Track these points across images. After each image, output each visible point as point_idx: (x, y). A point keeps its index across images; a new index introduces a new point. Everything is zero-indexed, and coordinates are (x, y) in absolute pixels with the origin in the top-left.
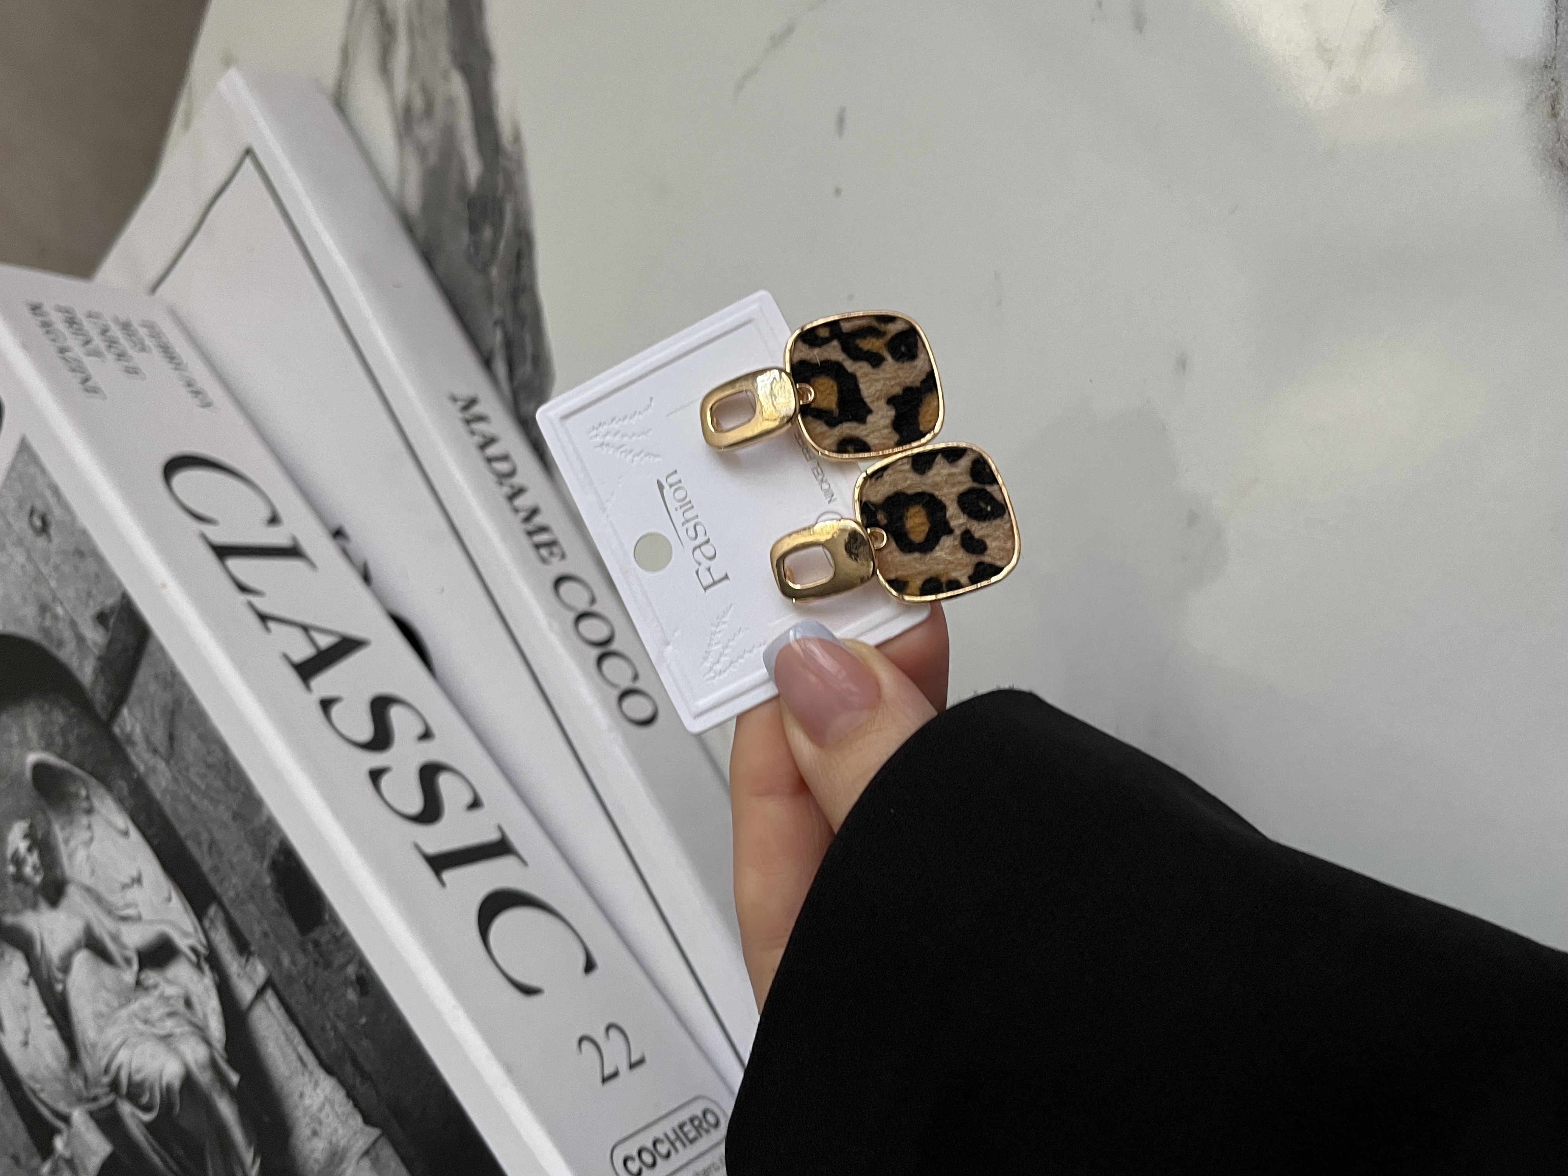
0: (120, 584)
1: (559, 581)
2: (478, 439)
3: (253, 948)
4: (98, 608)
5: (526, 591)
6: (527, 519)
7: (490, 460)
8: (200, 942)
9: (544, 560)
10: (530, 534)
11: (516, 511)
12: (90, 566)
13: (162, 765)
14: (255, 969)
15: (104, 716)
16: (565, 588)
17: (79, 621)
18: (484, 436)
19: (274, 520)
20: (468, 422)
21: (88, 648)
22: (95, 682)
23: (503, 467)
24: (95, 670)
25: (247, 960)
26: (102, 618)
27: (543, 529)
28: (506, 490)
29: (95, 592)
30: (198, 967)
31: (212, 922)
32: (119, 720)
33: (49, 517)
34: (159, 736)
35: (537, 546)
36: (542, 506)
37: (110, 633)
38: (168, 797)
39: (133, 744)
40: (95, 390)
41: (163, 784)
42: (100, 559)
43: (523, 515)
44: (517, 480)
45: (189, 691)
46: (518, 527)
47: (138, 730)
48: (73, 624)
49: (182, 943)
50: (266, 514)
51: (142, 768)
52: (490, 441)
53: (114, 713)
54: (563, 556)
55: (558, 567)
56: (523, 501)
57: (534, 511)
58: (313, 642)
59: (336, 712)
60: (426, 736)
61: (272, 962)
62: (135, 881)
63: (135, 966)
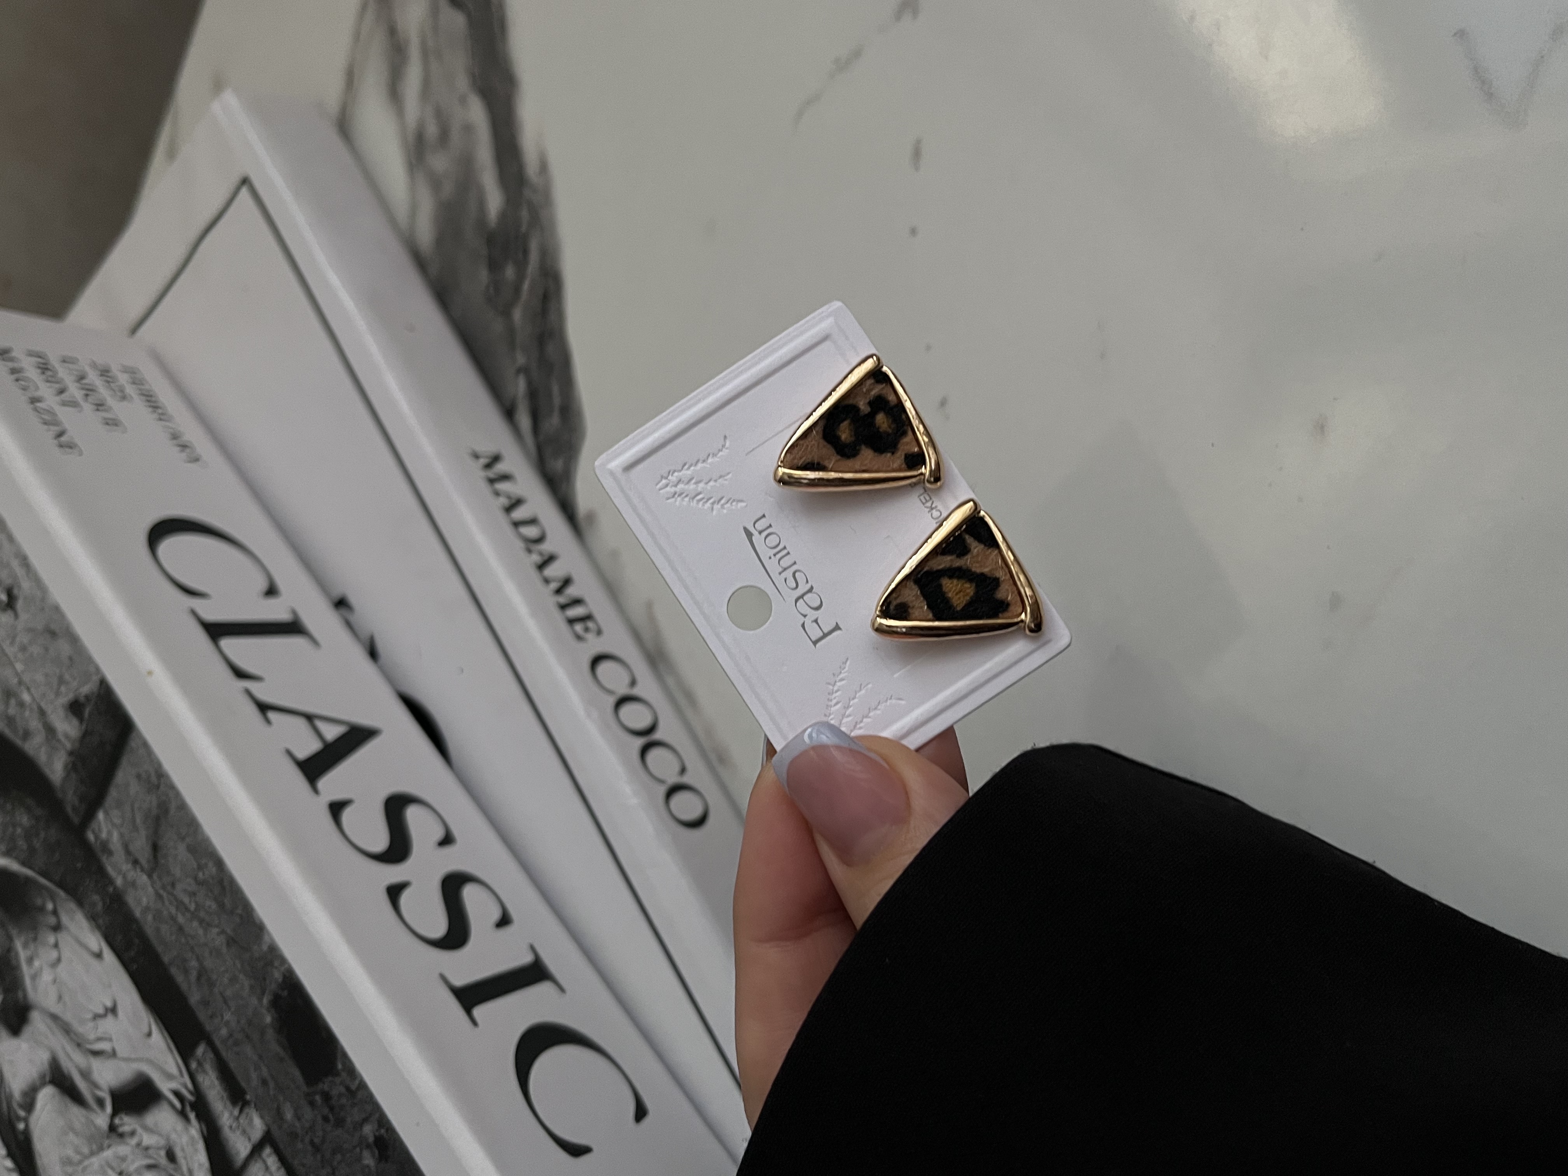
0: (98, 670)
1: (597, 660)
2: (503, 501)
3: (248, 1097)
4: (71, 696)
5: (561, 674)
6: (559, 591)
7: (516, 524)
8: (186, 1088)
9: (579, 638)
10: (563, 607)
11: (547, 581)
12: (64, 647)
14: (251, 1120)
15: (76, 820)
16: (604, 668)
17: (48, 709)
18: (509, 497)
19: (271, 591)
20: (492, 481)
21: (59, 741)
22: (66, 778)
23: (531, 532)
24: (66, 767)
25: (241, 1111)
26: (75, 708)
27: (577, 602)
28: (536, 558)
29: (67, 677)
30: (182, 1113)
31: (200, 1064)
32: (94, 825)
33: (16, 591)
34: (141, 845)
35: (571, 621)
36: (575, 577)
37: (84, 727)
38: (150, 918)
39: (110, 853)
40: (70, 446)
41: (144, 900)
42: (74, 640)
43: (554, 586)
44: (547, 547)
45: (178, 794)
46: (551, 601)
48: (42, 713)
49: (165, 1087)
50: (262, 584)
51: (119, 882)
52: (516, 503)
53: (89, 816)
54: (599, 632)
55: (594, 646)
56: (554, 571)
57: (567, 582)
58: (319, 734)
59: (347, 817)
60: (447, 840)
61: (271, 1115)
62: (109, 1011)
63: (109, 1109)
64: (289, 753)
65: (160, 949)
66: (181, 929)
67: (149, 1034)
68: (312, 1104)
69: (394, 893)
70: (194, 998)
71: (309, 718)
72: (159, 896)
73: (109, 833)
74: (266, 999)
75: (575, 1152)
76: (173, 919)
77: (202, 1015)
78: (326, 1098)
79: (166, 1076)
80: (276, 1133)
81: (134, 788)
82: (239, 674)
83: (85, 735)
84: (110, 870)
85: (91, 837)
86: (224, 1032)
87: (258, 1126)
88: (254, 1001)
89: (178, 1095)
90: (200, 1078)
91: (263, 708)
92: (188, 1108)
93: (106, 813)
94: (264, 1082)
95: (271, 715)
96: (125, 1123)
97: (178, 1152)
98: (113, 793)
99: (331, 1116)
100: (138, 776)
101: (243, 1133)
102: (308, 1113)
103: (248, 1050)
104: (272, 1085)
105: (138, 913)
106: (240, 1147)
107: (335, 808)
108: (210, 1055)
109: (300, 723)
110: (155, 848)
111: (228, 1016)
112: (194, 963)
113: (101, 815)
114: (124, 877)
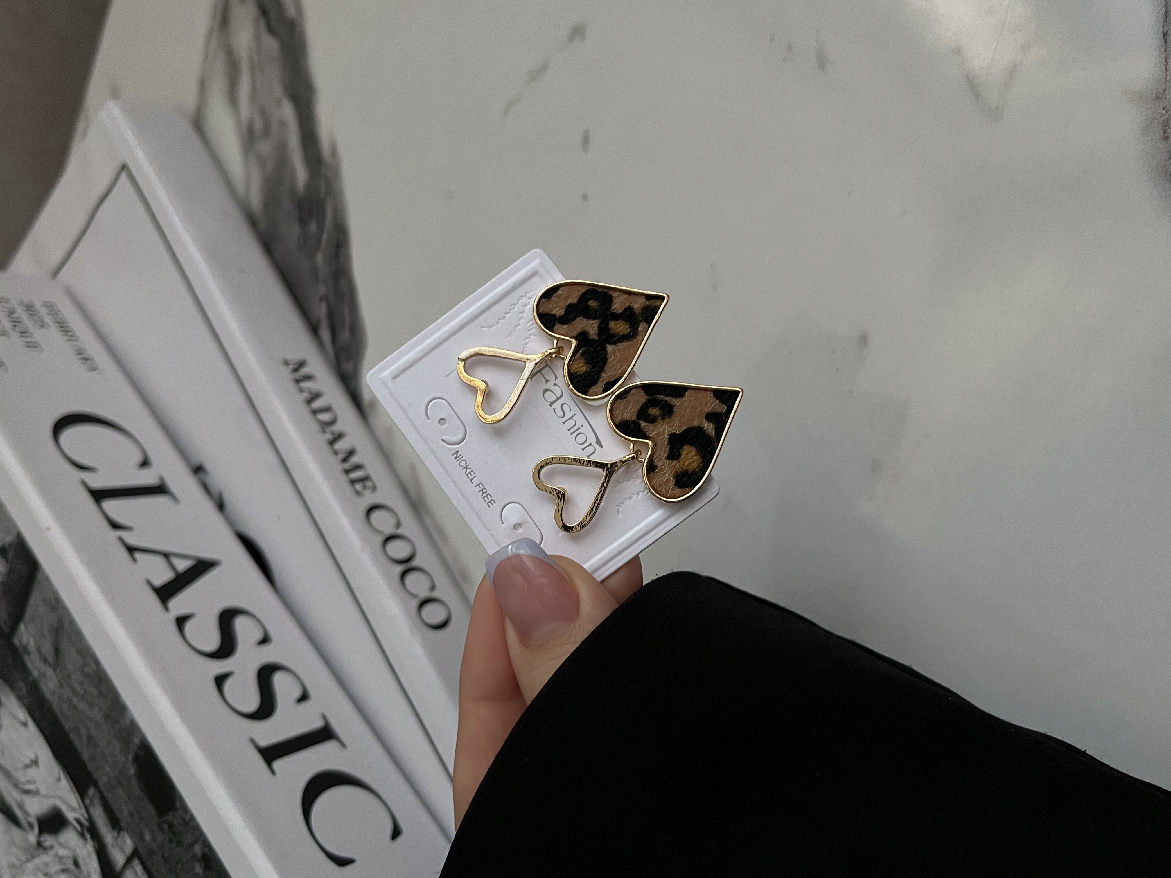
0: (15, 526)
1: (371, 510)
2: (306, 395)
3: (122, 825)
5: (344, 522)
6: (345, 460)
7: (315, 412)
8: (83, 816)
9: (358, 493)
10: (347, 472)
11: (336, 453)
13: (50, 672)
14: (125, 841)
15: (7, 631)
16: (376, 516)
18: (310, 392)
19: (145, 463)
20: (297, 381)
23: (325, 417)
25: (119, 834)
27: (358, 467)
28: (328, 436)
30: (82, 835)
32: (18, 634)
34: (48, 649)
35: (353, 482)
36: (358, 448)
37: (9, 566)
38: (56, 699)
39: (29, 654)
41: (52, 687)
43: (341, 456)
44: (337, 428)
45: (69, 613)
46: (338, 467)
47: (32, 641)
49: (70, 816)
50: (137, 458)
51: (36, 673)
52: (315, 396)
53: (14, 628)
54: (374, 488)
55: (369, 499)
56: (342, 445)
57: (351, 453)
58: (172, 567)
59: (189, 627)
60: (265, 640)
61: (138, 837)
62: (35, 762)
63: (36, 830)
64: (149, 582)
65: (63, 721)
66: (75, 707)
67: (59, 780)
68: (161, 830)
69: (220, 680)
70: (86, 755)
71: (166, 556)
72: (61, 685)
73: (28, 640)
74: (130, 757)
75: (342, 862)
76: (70, 700)
77: (91, 767)
78: (171, 826)
79: (73, 809)
80: (141, 850)
81: (42, 609)
82: (115, 526)
83: (10, 570)
84: (29, 665)
85: (16, 641)
86: (105, 779)
87: (129, 844)
88: (123, 758)
89: (78, 821)
90: (92, 810)
91: (131, 550)
92: (85, 831)
93: (26, 625)
94: (131, 814)
95: (137, 555)
96: (48, 840)
97: (81, 862)
98: (29, 612)
99: (174, 839)
100: (44, 601)
101: (121, 849)
102: (160, 838)
103: (120, 791)
104: (136, 816)
105: (47, 695)
106: (119, 858)
107: (181, 621)
108: (97, 795)
109: (159, 560)
110: (57, 651)
111: (107, 768)
112: (84, 732)
113: (22, 627)
114: (39, 670)
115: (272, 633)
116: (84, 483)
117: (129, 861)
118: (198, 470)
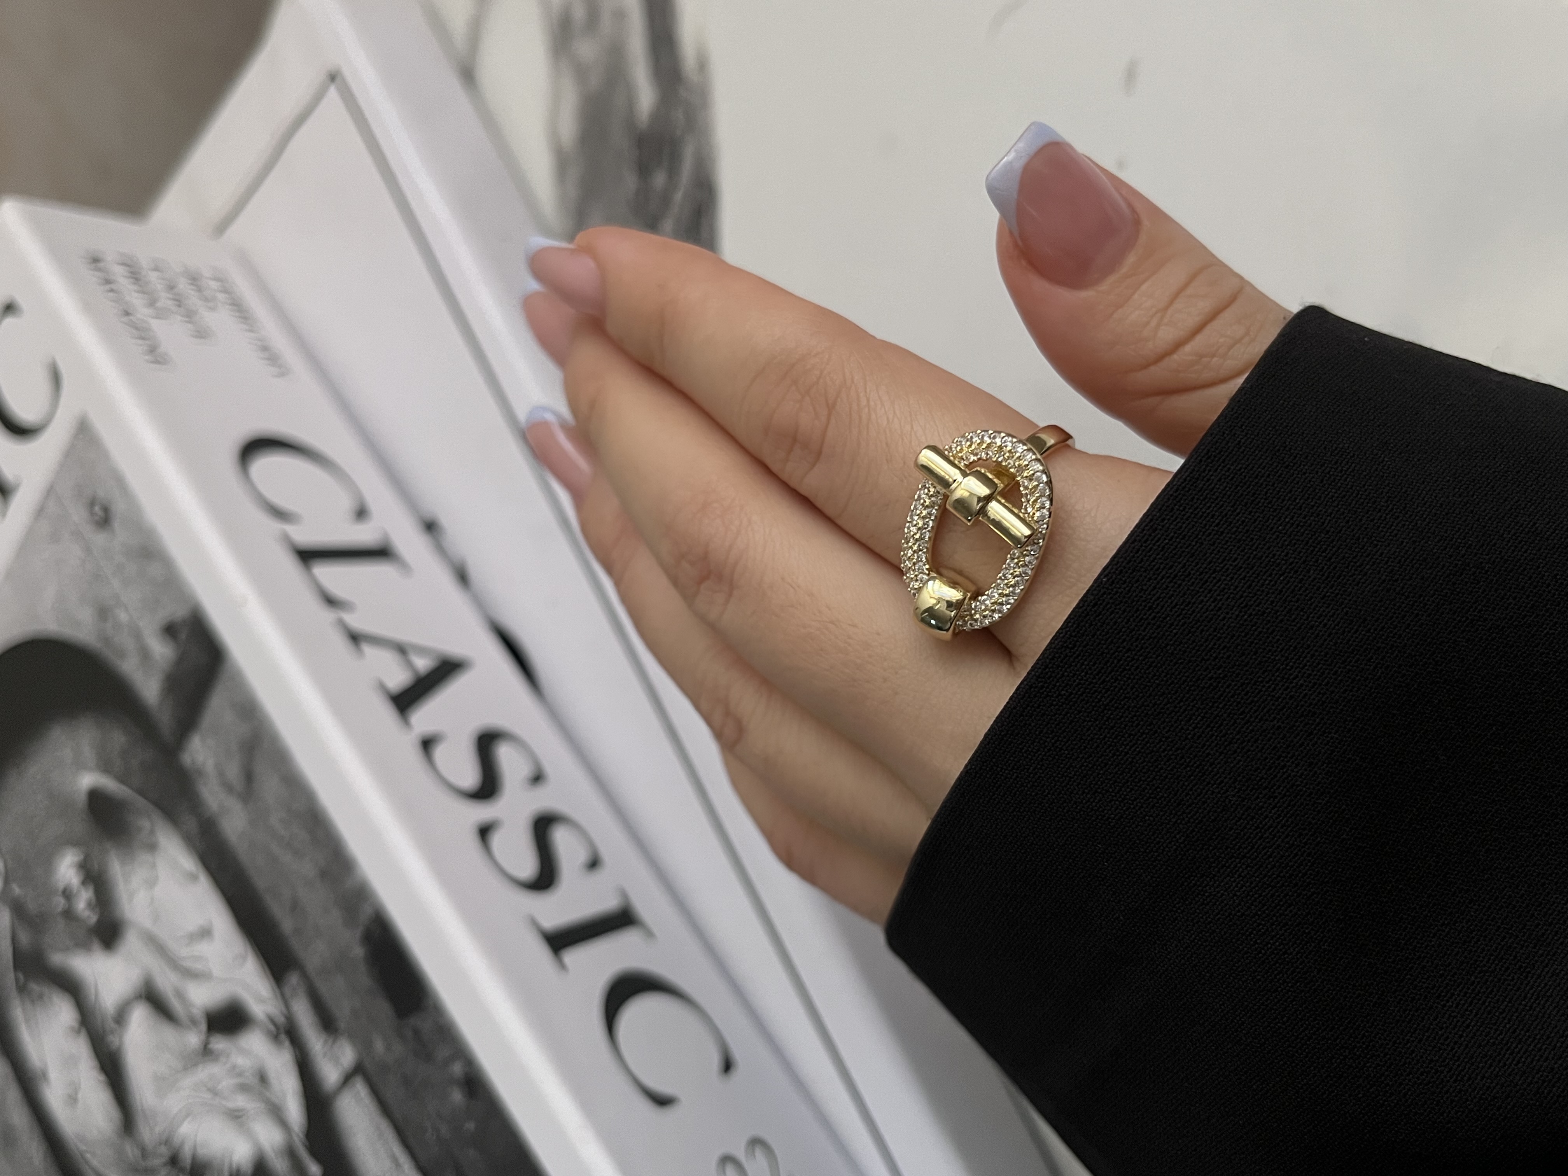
0: (191, 595)
3: (340, 1027)
4: (166, 619)
8: (279, 1012)
12: (157, 570)
13: (237, 806)
14: (343, 1051)
15: (169, 741)
17: (144, 630)
21: (153, 662)
22: (160, 703)
24: (161, 689)
25: (333, 1040)
29: (162, 600)
30: (275, 1038)
31: (293, 990)
32: (188, 748)
33: (111, 509)
34: (234, 773)
37: (180, 648)
38: (244, 845)
39: (205, 778)
40: (164, 361)
41: (238, 827)
42: (168, 562)
45: (272, 725)
47: (210, 763)
48: (137, 633)
50: (352, 506)
51: (213, 807)
53: (182, 740)
58: (409, 664)
59: (440, 753)
60: (537, 778)
61: (364, 1045)
62: (205, 933)
63: (204, 1027)
64: (382, 687)
65: (254, 877)
66: (275, 859)
67: (243, 959)
68: (401, 1037)
69: (485, 832)
70: (287, 927)
71: (402, 650)
72: (253, 825)
73: (205, 758)
74: (358, 933)
75: (662, 1101)
76: (268, 848)
77: (293, 943)
78: (417, 1032)
79: (261, 1000)
80: (368, 1064)
81: (229, 717)
82: (331, 601)
83: (181, 658)
84: (204, 794)
85: (185, 759)
86: (316, 962)
88: (346, 934)
89: (272, 1020)
90: (293, 1004)
91: (355, 638)
92: (281, 1034)
93: (201, 736)
94: (355, 1014)
95: (364, 646)
96: (219, 1043)
97: (272, 1075)
98: (207, 719)
99: (421, 1052)
100: (232, 705)
101: (336, 1061)
102: (398, 1048)
103: (340, 981)
104: (363, 1016)
105: (231, 840)
106: (331, 1075)
107: (427, 744)
108: (303, 984)
109: (392, 656)
111: (320, 946)
112: (287, 893)
113: (195, 738)
114: (218, 801)
115: (549, 769)
116: (287, 540)
117: (347, 1079)
118: (430, 527)
